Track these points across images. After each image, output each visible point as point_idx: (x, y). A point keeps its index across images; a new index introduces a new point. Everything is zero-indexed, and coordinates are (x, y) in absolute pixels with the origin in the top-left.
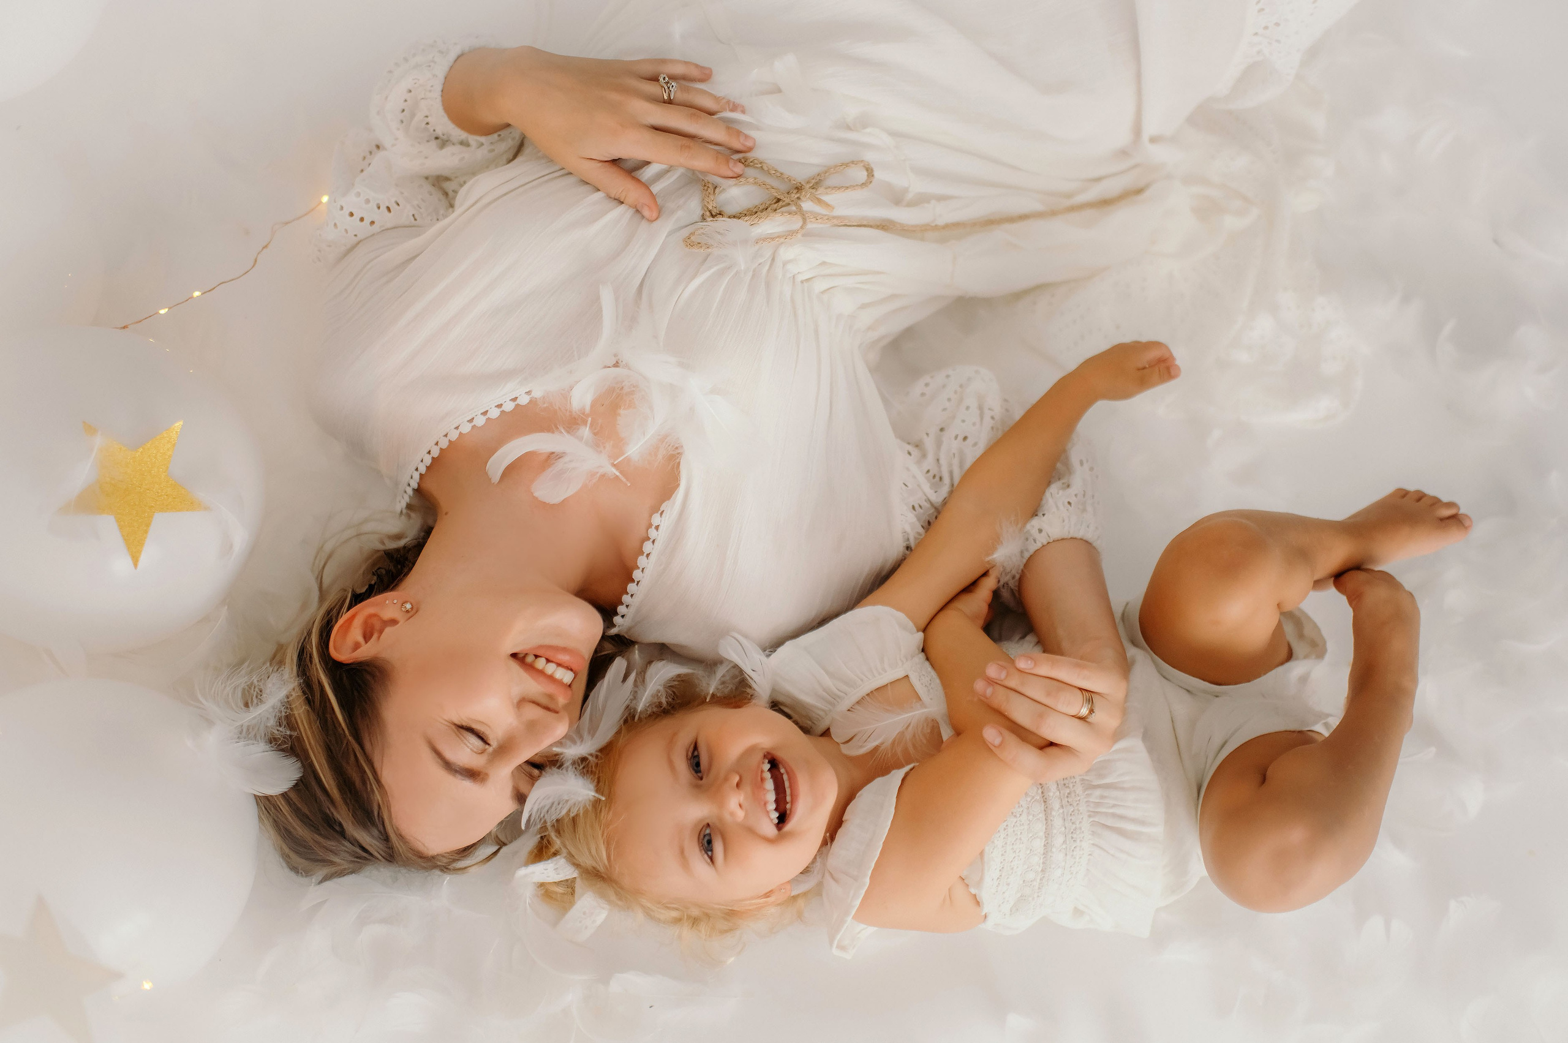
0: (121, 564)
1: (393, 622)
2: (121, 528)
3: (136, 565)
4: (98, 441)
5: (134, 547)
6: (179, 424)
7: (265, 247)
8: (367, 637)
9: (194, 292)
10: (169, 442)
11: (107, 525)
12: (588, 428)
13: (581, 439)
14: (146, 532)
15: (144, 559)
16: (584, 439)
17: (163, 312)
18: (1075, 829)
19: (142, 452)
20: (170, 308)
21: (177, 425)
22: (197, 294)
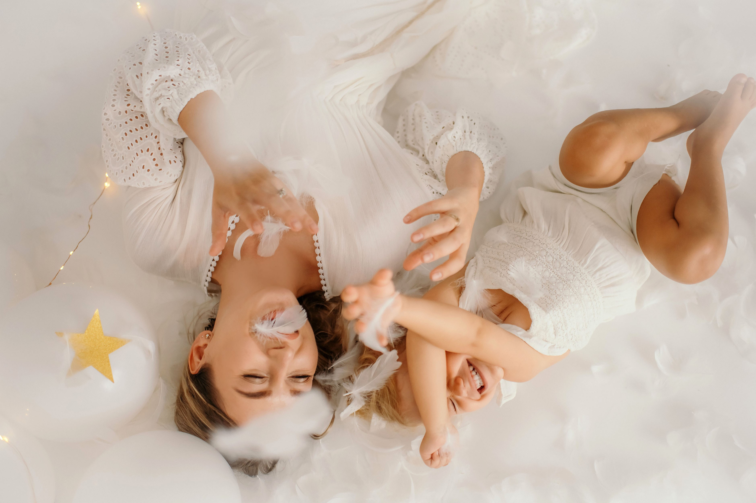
0: (107, 384)
1: (206, 345)
2: (97, 369)
3: (113, 382)
4: (66, 337)
5: (107, 373)
6: (97, 311)
7: (91, 218)
8: (200, 358)
9: (70, 253)
10: (97, 321)
11: (91, 370)
12: (269, 216)
13: (268, 222)
14: (109, 365)
15: (115, 377)
16: (269, 221)
17: (62, 268)
19: (88, 332)
20: (64, 265)
21: (96, 312)
22: (71, 253)
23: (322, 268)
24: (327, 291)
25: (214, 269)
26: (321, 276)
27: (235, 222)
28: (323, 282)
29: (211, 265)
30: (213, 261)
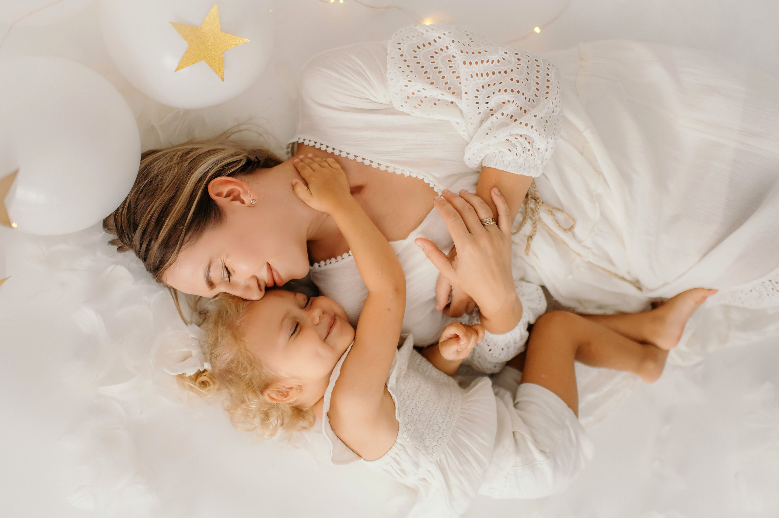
0: (172, 64)
1: (243, 202)
2: (186, 52)
3: (176, 70)
5: (182, 63)
6: (247, 40)
8: (227, 196)
10: (237, 42)
11: (183, 45)
14: (193, 63)
18: (446, 429)
19: (223, 35)
23: (337, 261)
24: (314, 268)
25: (307, 144)
26: (328, 261)
27: (357, 159)
28: (322, 263)
29: (310, 141)
30: (332, 149)
